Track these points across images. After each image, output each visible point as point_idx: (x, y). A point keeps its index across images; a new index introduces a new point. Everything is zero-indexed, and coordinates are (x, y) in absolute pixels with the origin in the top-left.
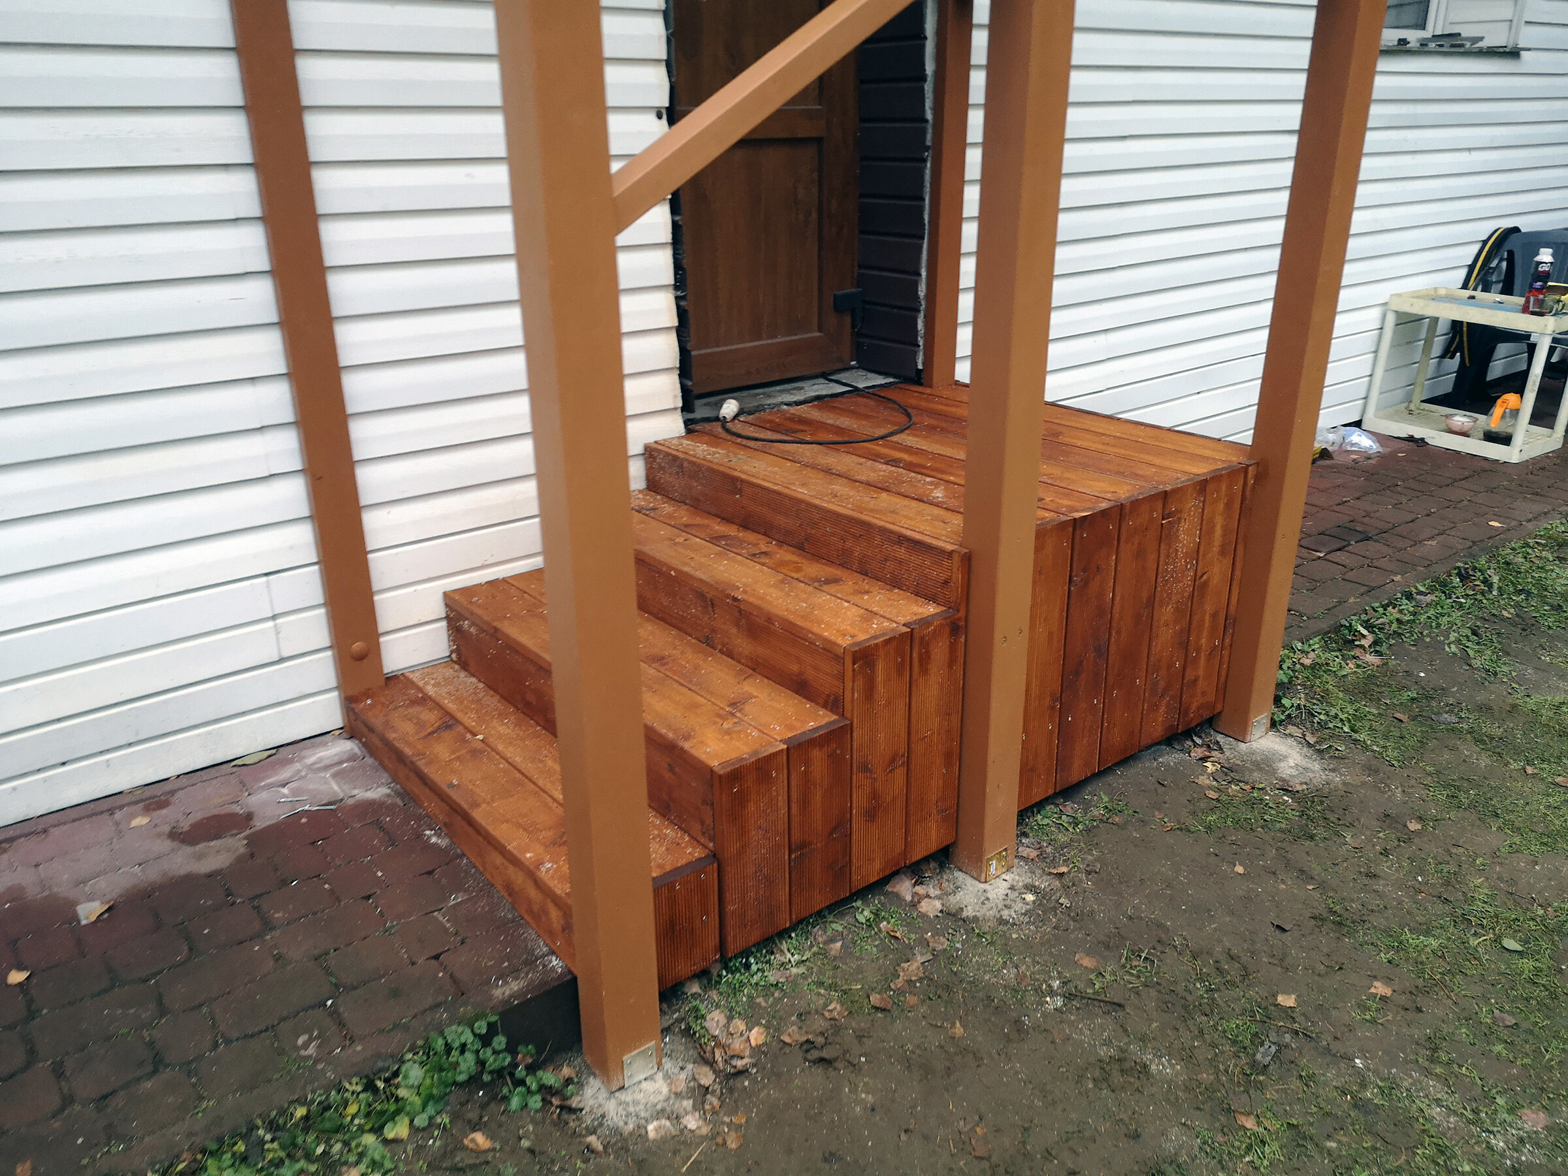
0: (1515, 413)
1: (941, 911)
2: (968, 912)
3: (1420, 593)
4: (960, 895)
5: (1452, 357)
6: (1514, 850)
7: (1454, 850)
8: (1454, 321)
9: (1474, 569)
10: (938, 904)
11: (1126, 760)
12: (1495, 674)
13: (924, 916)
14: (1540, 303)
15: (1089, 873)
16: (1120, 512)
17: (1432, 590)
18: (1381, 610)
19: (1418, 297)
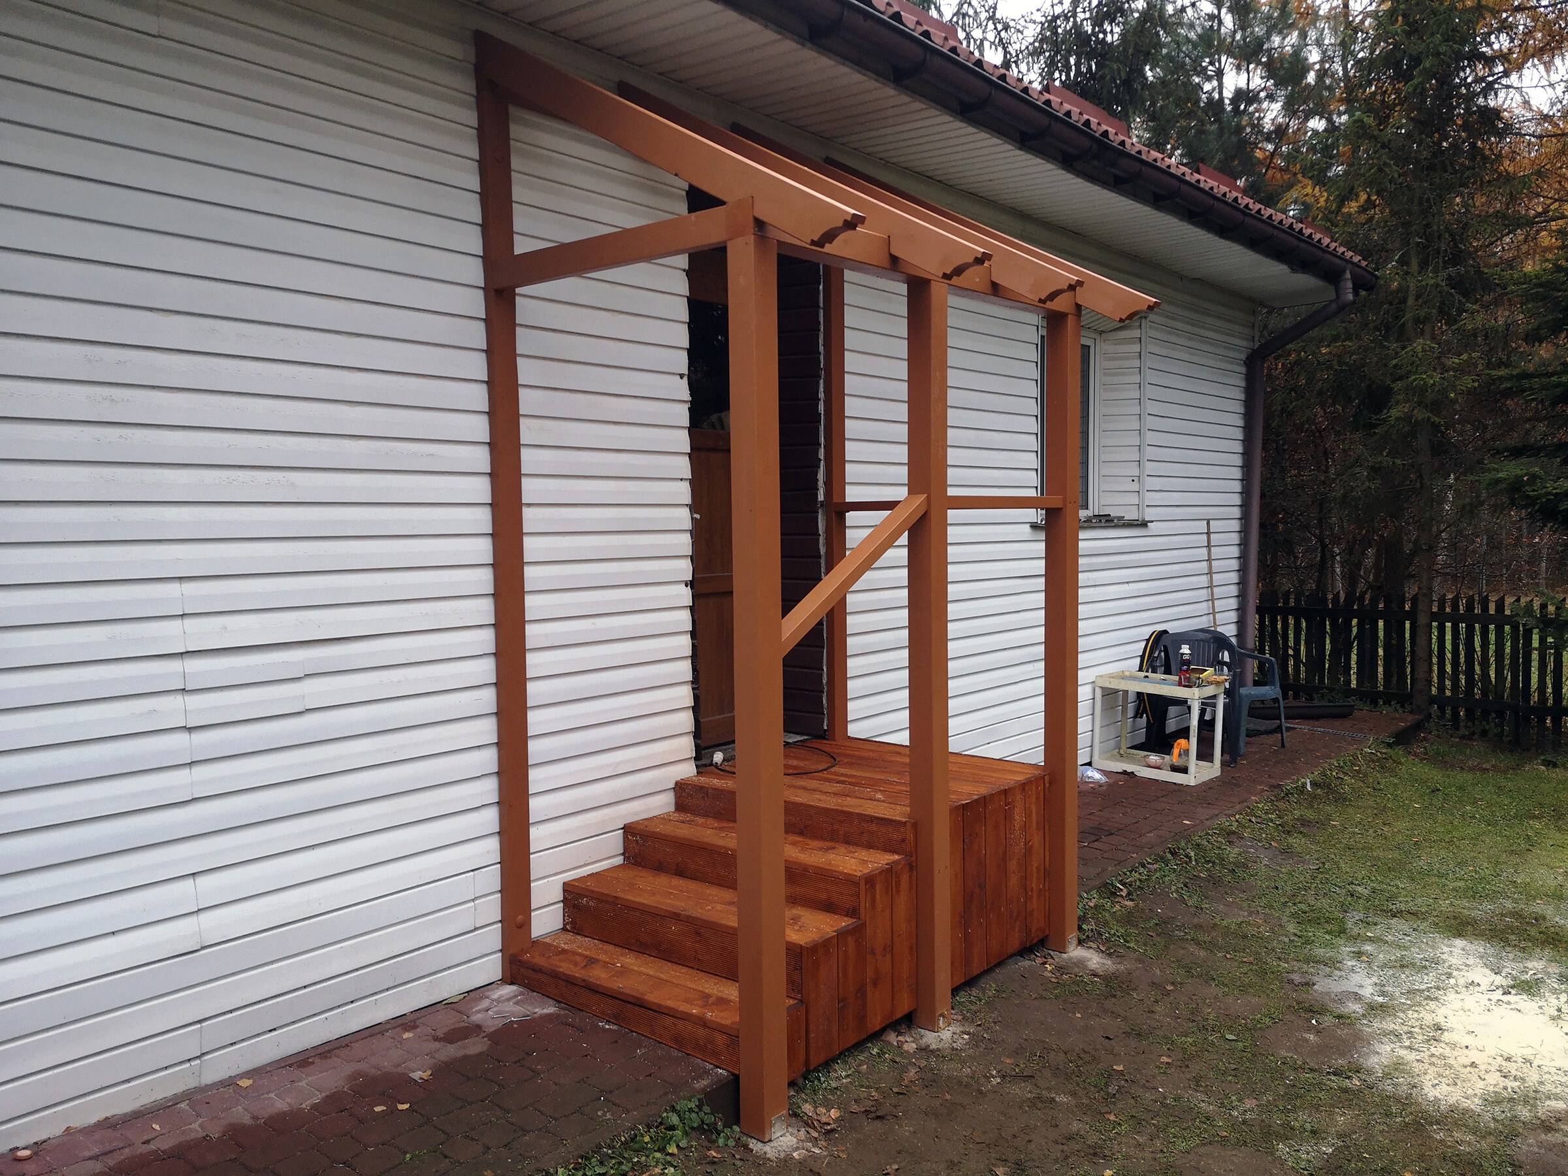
0: (1187, 752)
1: (917, 1049)
2: (933, 1046)
3: (1149, 863)
4: (924, 1040)
5: (1141, 717)
6: (1225, 995)
7: (1194, 997)
8: (1138, 693)
9: (1179, 849)
10: (914, 1045)
11: (1000, 964)
12: (1202, 909)
13: (907, 1052)
14: (1188, 679)
15: (994, 1022)
16: (984, 801)
17: (1156, 861)
18: (1128, 873)
19: (1113, 678)
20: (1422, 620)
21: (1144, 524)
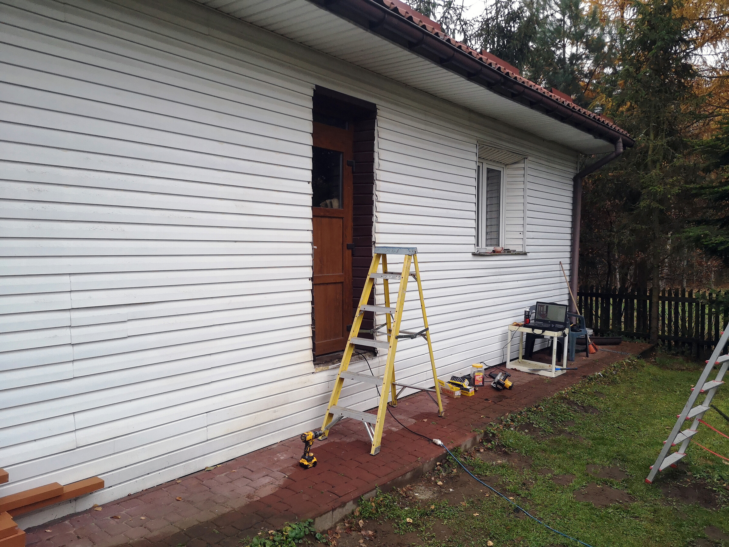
3: (524, 412)
9: (539, 405)
17: (528, 411)
18: (515, 416)
20: (655, 300)
21: (525, 254)
